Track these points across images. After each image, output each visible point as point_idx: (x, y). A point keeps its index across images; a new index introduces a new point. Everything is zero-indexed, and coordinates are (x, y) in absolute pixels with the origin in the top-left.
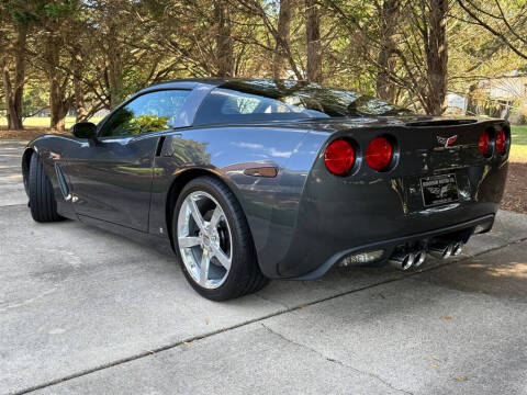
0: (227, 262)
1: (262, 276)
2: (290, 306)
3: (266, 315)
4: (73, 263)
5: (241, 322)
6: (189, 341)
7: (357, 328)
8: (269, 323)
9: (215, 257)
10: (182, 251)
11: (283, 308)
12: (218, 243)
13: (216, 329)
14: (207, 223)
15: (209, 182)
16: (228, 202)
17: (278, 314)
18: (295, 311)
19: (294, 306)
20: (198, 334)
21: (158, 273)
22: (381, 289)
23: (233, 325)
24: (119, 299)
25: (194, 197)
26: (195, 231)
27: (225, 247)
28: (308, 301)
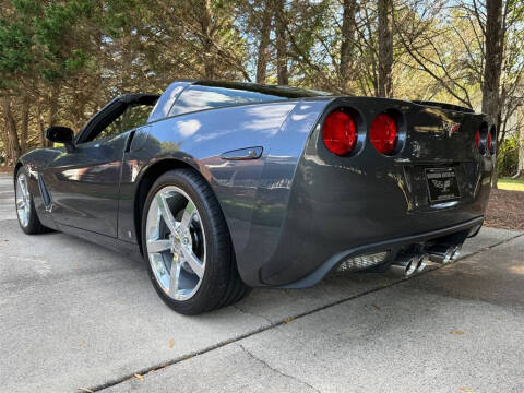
0: (199, 268)
1: (242, 283)
2: (274, 320)
3: (245, 332)
4: (41, 272)
5: (215, 344)
6: (143, 373)
7: (358, 349)
8: (248, 343)
9: (186, 263)
10: (151, 257)
11: (266, 323)
12: (190, 247)
13: (181, 355)
14: (178, 224)
15: (180, 174)
16: (202, 197)
17: (260, 331)
18: (280, 327)
19: (279, 319)
20: (156, 363)
21: (129, 282)
22: (372, 297)
23: (205, 348)
24: (75, 313)
25: (164, 194)
26: (165, 233)
27: (198, 251)
28: (294, 313)
